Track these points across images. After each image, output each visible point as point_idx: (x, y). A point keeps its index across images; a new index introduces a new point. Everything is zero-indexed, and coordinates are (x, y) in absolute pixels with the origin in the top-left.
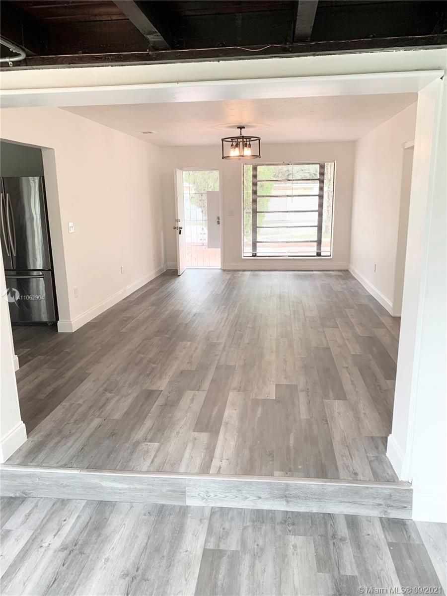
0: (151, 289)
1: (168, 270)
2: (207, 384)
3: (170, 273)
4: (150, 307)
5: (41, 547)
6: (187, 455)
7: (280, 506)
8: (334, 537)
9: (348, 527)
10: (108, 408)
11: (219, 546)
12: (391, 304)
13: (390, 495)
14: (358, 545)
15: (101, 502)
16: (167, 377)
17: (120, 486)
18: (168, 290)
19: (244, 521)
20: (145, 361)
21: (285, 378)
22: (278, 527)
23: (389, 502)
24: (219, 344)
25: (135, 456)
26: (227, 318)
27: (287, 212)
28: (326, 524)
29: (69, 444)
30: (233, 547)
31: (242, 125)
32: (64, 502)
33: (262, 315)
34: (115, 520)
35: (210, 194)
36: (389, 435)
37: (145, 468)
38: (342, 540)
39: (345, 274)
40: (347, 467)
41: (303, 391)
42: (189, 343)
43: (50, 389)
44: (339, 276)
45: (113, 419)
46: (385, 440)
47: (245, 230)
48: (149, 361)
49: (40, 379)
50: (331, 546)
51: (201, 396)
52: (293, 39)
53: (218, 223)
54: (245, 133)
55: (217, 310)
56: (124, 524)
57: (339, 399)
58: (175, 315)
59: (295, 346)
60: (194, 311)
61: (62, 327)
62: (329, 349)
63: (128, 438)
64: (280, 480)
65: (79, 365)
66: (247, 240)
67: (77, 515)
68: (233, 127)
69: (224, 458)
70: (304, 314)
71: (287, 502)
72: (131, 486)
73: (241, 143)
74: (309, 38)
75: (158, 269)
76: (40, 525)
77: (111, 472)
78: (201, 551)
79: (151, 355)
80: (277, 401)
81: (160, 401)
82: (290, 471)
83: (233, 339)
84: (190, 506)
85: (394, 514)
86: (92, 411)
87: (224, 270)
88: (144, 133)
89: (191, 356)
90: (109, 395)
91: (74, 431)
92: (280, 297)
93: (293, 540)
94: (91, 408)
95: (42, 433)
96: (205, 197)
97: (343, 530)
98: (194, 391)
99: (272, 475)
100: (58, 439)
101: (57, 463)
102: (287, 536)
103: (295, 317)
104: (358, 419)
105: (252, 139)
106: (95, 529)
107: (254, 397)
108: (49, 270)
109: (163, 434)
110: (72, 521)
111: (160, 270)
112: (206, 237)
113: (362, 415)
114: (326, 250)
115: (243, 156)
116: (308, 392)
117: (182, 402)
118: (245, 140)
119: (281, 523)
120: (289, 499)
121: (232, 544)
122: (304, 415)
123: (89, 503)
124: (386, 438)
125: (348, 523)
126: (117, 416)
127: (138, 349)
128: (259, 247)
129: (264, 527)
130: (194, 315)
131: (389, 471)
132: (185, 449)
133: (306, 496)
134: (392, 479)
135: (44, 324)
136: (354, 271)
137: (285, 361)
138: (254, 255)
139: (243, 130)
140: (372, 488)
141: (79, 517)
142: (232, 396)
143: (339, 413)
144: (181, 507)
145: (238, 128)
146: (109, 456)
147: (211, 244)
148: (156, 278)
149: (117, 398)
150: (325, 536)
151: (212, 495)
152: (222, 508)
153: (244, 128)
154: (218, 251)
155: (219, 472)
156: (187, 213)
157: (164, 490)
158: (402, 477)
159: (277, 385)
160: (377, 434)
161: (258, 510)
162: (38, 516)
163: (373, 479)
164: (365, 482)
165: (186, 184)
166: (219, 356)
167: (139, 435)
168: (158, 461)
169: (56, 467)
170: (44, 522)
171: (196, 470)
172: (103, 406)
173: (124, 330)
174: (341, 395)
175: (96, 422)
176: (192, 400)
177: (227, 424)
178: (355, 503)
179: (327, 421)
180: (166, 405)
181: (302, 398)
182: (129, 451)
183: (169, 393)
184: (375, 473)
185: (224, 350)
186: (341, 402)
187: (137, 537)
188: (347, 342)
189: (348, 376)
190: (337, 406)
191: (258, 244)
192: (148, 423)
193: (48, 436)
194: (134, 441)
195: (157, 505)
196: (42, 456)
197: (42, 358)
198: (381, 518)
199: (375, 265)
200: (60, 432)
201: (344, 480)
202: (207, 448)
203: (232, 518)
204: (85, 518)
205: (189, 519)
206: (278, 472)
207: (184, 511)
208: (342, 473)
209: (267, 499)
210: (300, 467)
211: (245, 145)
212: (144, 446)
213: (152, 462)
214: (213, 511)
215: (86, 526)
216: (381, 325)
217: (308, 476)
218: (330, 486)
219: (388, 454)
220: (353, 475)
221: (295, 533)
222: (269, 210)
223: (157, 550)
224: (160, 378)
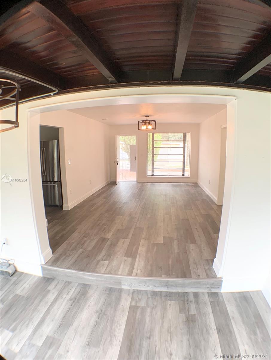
0: (103, 191)
1: (111, 182)
2: (130, 236)
3: (113, 183)
4: (103, 199)
5: (62, 298)
6: (122, 267)
7: (164, 289)
8: (187, 301)
9: (194, 297)
10: (86, 244)
11: (136, 304)
12: (217, 199)
13: (213, 283)
14: (197, 303)
15: (84, 284)
16: (112, 232)
17: (92, 278)
18: (111, 191)
19: (148, 295)
20: (101, 224)
21: (168, 234)
22: (163, 298)
23: (212, 286)
24: (136, 217)
25: (98, 266)
26: (139, 205)
27: (168, 155)
28: (184, 296)
29: (69, 259)
30: (143, 305)
31: (148, 115)
32: (69, 283)
33: (156, 204)
34: (91, 292)
35: (132, 146)
36: (214, 259)
37: (103, 272)
38: (191, 302)
39: (196, 185)
40: (195, 273)
41: (176, 239)
42: (121, 217)
43: (60, 235)
44: (193, 185)
45: (88, 250)
46: (212, 261)
47: (148, 163)
48: (103, 225)
49: (56, 230)
50: (186, 304)
51: (127, 241)
52: (172, 80)
53: (136, 159)
54: (149, 118)
55: (135, 201)
56: (95, 294)
57: (193, 243)
58: (115, 203)
59: (172, 219)
60: (124, 201)
61: (65, 208)
62: (188, 220)
63: (95, 258)
64: (164, 279)
65: (72, 225)
66: (149, 168)
67: (75, 288)
68: (144, 116)
69: (139, 269)
70: (177, 204)
71: (168, 288)
72: (97, 279)
73: (147, 123)
74: (179, 80)
75: (106, 182)
76: (61, 290)
77: (88, 273)
78: (129, 306)
79: (103, 222)
80: (164, 244)
81: (109, 243)
82: (169, 275)
83: (143, 215)
84: (123, 289)
85: (214, 291)
86: (78, 245)
87: (138, 182)
88: (103, 119)
89: (123, 223)
90: (86, 239)
91: (71, 254)
92: (165, 196)
93: (169, 302)
94: (78, 244)
95: (58, 254)
96: (129, 148)
97: (192, 298)
98: (124, 239)
99: (161, 277)
100: (64, 257)
101: (65, 266)
102: (167, 301)
103: (172, 205)
104: (201, 251)
105: (152, 121)
106: (83, 294)
107: (153, 242)
108: (60, 181)
109: (110, 258)
110: (73, 290)
111: (107, 182)
112: (130, 166)
113: (203, 250)
114: (187, 173)
115: (148, 129)
116: (178, 240)
117: (119, 244)
118: (149, 122)
119: (164, 296)
120: (168, 287)
121: (143, 304)
122: (176, 251)
123: (79, 284)
124: (213, 260)
125: (194, 295)
126: (90, 248)
127: (98, 219)
128: (155, 171)
129: (157, 297)
130: (124, 203)
131: (214, 274)
132: (121, 264)
133: (176, 285)
134: (215, 277)
135: (57, 206)
136: (199, 184)
137: (168, 226)
138: (153, 175)
139: (148, 117)
140: (205, 281)
141: (76, 289)
142: (142, 241)
143: (192, 249)
144: (119, 289)
145: (146, 116)
146: (87, 266)
147: (132, 170)
148: (106, 185)
149: (89, 241)
150: (183, 301)
151: (133, 285)
152: (138, 290)
153: (148, 116)
154: (135, 173)
155: (136, 275)
156: (121, 155)
157: (112, 281)
158: (219, 276)
159: (163, 237)
160: (209, 258)
161: (154, 291)
162: (60, 287)
163: (206, 277)
164: (203, 279)
165: (121, 142)
166: (136, 223)
167: (100, 257)
168: (108, 269)
169: (65, 268)
170: (62, 289)
171: (126, 274)
172: (83, 244)
173: (91, 210)
174: (194, 241)
175: (81, 250)
176: (124, 243)
177: (140, 254)
178: (197, 287)
179: (187, 253)
180: (111, 245)
181: (175, 243)
182: (95, 264)
183: (113, 239)
184: (207, 275)
185: (138, 220)
186: (193, 244)
187: (100, 299)
188: (197, 217)
189: (197, 232)
190: (192, 246)
191: (154, 170)
192: (103, 252)
193: (61, 255)
194: (97, 260)
195: (109, 287)
196: (59, 263)
197: (57, 221)
198: (208, 293)
199: (210, 181)
200: (65, 254)
201: (194, 278)
202: (131, 265)
203: (142, 294)
204: (78, 289)
205: (123, 294)
206: (164, 276)
207: (121, 291)
208: (193, 276)
209: (158, 286)
210: (174, 273)
211: (149, 124)
212: (102, 262)
213: (106, 269)
214: (134, 291)
215: (79, 293)
216: (212, 209)
217: (177, 277)
218: (187, 281)
219: (213, 267)
220: (198, 276)
221: (171, 300)
222: (160, 154)
223: (110, 304)
224: (108, 232)
